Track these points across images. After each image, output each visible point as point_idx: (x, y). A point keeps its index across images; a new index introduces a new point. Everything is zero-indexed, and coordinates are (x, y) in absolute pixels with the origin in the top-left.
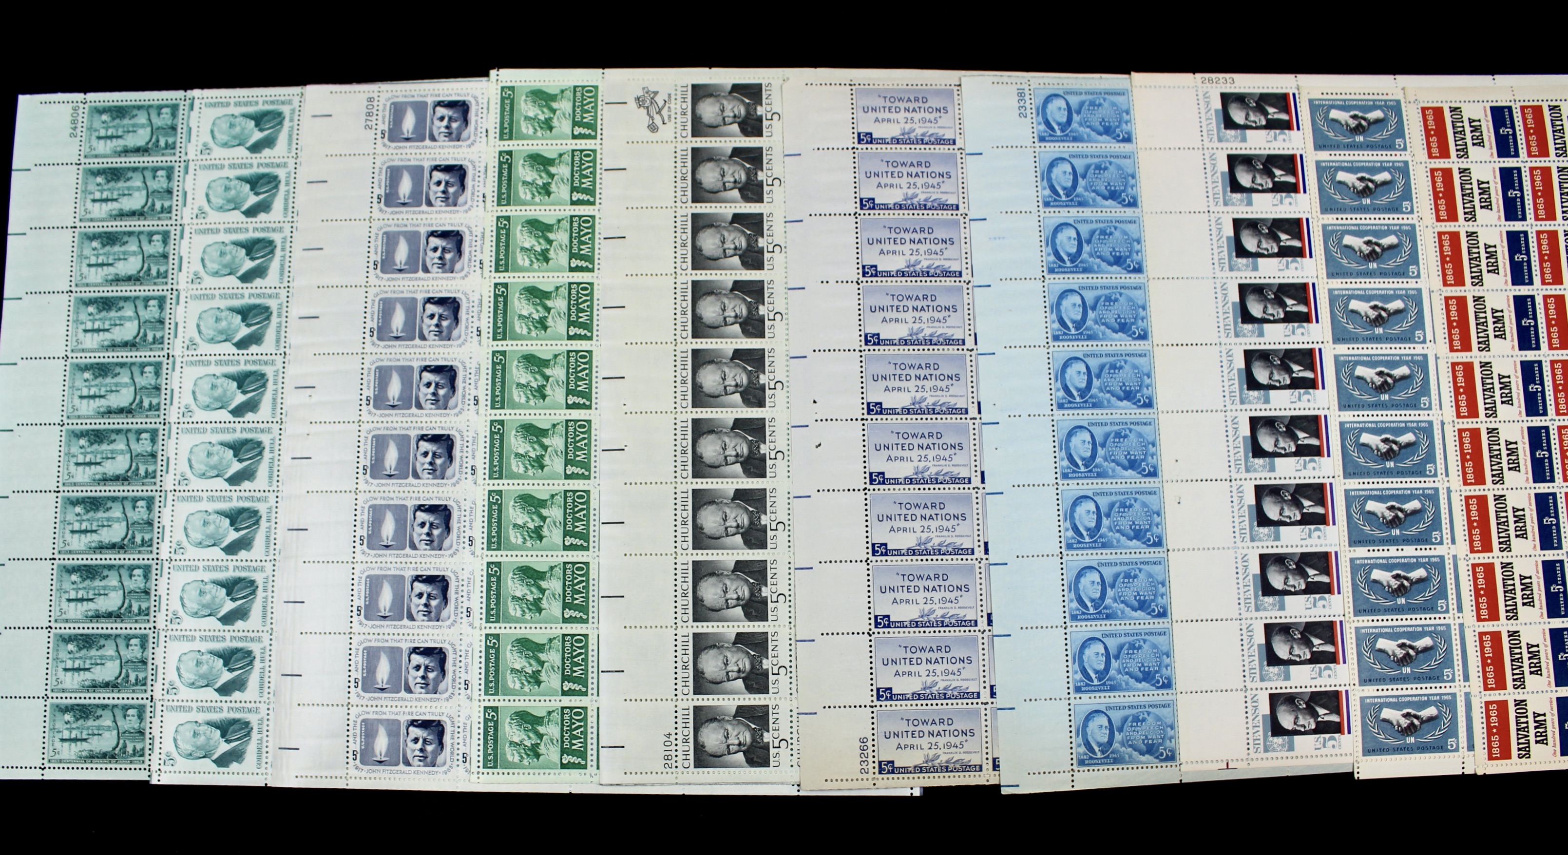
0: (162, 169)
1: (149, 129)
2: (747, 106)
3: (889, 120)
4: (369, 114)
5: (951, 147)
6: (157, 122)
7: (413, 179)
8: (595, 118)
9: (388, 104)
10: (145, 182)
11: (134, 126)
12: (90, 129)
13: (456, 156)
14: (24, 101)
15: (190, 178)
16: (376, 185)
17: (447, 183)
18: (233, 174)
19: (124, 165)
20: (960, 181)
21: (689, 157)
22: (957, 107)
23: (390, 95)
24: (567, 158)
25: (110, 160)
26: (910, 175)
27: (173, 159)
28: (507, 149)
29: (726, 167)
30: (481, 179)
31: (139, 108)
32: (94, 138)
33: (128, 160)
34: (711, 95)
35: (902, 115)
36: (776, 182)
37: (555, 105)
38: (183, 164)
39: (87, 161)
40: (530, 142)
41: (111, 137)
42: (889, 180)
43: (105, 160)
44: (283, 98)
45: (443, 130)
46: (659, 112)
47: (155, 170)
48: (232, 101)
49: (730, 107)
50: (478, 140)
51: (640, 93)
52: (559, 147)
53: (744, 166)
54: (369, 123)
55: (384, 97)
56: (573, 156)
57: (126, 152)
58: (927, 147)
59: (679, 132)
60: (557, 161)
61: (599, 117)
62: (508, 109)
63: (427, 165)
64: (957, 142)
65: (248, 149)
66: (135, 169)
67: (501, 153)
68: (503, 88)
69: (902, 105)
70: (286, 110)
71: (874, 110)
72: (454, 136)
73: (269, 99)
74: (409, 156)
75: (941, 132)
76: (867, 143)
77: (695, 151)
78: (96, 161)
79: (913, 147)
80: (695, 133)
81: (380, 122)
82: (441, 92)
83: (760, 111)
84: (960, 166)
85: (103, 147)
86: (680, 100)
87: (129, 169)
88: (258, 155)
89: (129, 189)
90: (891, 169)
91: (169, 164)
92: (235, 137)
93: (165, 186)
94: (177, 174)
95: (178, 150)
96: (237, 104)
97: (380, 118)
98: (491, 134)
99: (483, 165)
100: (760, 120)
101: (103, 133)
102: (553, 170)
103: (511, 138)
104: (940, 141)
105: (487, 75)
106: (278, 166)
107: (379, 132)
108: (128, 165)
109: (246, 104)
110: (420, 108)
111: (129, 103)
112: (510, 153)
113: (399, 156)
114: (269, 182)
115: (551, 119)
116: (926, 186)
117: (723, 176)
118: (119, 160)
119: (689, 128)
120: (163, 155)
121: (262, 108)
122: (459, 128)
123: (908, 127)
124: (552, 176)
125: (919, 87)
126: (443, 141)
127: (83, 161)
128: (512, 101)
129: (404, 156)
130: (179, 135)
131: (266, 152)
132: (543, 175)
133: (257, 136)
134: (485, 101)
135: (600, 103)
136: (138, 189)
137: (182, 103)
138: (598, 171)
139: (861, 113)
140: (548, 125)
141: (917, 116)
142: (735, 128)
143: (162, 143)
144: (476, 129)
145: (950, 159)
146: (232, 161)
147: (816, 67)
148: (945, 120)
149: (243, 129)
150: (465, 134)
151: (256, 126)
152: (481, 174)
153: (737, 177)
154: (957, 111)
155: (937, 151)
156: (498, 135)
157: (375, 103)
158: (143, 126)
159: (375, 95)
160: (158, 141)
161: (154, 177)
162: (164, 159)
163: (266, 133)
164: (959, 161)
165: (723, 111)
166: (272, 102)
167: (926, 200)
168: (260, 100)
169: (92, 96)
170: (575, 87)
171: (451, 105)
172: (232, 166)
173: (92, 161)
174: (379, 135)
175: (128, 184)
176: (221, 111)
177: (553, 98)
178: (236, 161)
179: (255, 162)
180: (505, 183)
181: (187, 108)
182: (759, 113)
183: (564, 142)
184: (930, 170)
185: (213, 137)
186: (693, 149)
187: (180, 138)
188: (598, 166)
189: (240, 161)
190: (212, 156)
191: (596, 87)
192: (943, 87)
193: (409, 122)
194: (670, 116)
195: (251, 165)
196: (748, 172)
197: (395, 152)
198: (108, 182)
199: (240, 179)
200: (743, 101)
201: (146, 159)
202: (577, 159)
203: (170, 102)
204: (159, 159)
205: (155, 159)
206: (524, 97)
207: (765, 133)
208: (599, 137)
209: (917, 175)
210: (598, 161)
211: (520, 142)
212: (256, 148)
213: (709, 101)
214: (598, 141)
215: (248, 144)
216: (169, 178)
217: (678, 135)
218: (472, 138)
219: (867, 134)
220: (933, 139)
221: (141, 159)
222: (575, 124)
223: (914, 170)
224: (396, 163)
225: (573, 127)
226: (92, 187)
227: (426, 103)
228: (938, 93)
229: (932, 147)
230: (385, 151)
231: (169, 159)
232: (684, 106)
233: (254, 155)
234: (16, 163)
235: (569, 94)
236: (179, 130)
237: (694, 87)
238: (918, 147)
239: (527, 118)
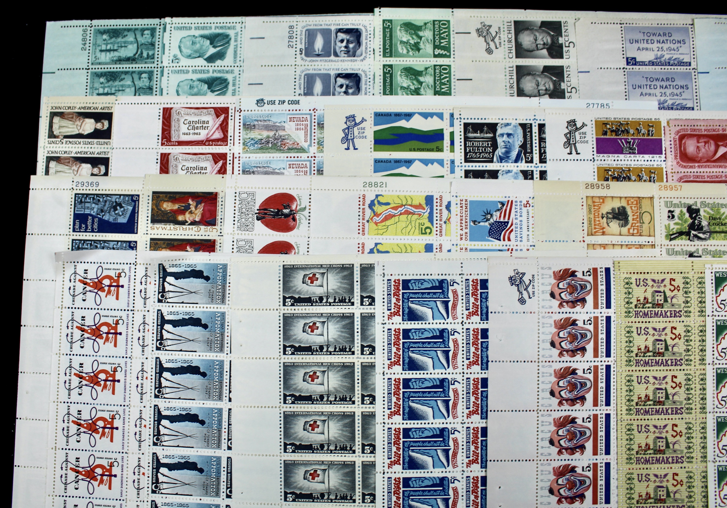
0: (145, 72)
1: (136, 45)
2: (552, 37)
3: (647, 49)
4: (291, 37)
5: (688, 68)
6: (141, 40)
7: (323, 83)
8: (449, 42)
9: (304, 30)
10: (133, 82)
11: (125, 42)
12: (95, 44)
13: (353, 67)
14: (50, 25)
15: (164, 79)
16: (297, 87)
17: (347, 86)
18: (195, 77)
19: (118, 70)
20: (695, 91)
21: (515, 72)
22: (691, 40)
23: (304, 24)
24: (431, 71)
25: (109, 66)
26: (661, 87)
27: (153, 66)
28: (388, 63)
29: (539, 79)
30: (371, 83)
31: (129, 30)
32: (98, 51)
33: (121, 66)
34: (527, 29)
35: (655, 46)
36: (574, 90)
37: (421, 34)
38: (159, 69)
39: (94, 67)
40: (405, 59)
41: (110, 51)
42: (648, 91)
43: (106, 66)
44: (228, 25)
45: (343, 49)
46: (493, 40)
47: (140, 73)
48: (193, 26)
49: (541, 38)
50: (368, 56)
51: (479, 26)
52: (425, 63)
53: (551, 79)
54: (290, 43)
55: (301, 25)
56: (435, 69)
57: (120, 60)
58: (672, 67)
59: (507, 54)
60: (424, 73)
61: (452, 43)
62: (388, 35)
63: (333, 73)
64: (692, 64)
65: (205, 60)
66: (126, 73)
67: (384, 66)
68: (384, 21)
69: (655, 38)
70: (232, 33)
71: (637, 41)
72: (351, 53)
73: (218, 25)
74: (319, 67)
75: (681, 57)
76: (633, 65)
77: (519, 68)
78: (100, 67)
79: (663, 67)
80: (518, 56)
81: (298, 43)
82: (341, 22)
83: (561, 40)
84: (694, 81)
85: (104, 57)
86: (506, 32)
87: (122, 72)
88: (213, 65)
89: (122, 86)
90: (649, 83)
91: (150, 69)
92: (196, 51)
93: (147, 84)
94: (155, 76)
95: (156, 59)
96: (197, 28)
97: (298, 40)
98: (377, 53)
99: (372, 74)
100: (561, 46)
101: (104, 47)
102: (421, 79)
103: (391, 56)
104: (681, 63)
105: (372, 11)
106: (227, 72)
107: (298, 50)
108: (121, 70)
109: (203, 28)
110: (326, 33)
111: (121, 27)
112: (391, 66)
113: (313, 67)
114: (221, 83)
115: (418, 43)
116: (672, 94)
117: (538, 85)
118: (115, 66)
119: (514, 51)
120: (146, 63)
121: (214, 31)
122: (353, 48)
123: (659, 53)
124: (421, 83)
125: (666, 26)
126: (343, 57)
127: (91, 67)
128: (391, 30)
129: (316, 67)
130: (157, 50)
131: (219, 62)
132: (415, 82)
133: (212, 51)
134: (372, 29)
135: (452, 33)
136: (129, 86)
137: (158, 27)
138: (453, 80)
139: (628, 45)
140: (416, 47)
141: (665, 46)
142: (545, 52)
143: (145, 55)
144: (366, 48)
145: (688, 76)
146: (194, 68)
147: (596, 11)
148: (684, 49)
149: (202, 46)
150: (358, 52)
151: (211, 44)
152: (371, 80)
153: (547, 87)
154: (692, 43)
155: (679, 70)
156: (382, 53)
157: (295, 30)
158: (131, 43)
159: (294, 24)
160: (142, 53)
161: (140, 78)
162: (146, 66)
163: (218, 49)
164: (694, 77)
165: (536, 40)
166: (222, 28)
167: (673, 104)
168: (213, 26)
169: (96, 22)
170: (434, 21)
171: (348, 31)
172: (194, 72)
173: (97, 67)
174: (298, 52)
175: (121, 83)
176: (185, 33)
177: (419, 28)
178: (197, 68)
179: (211, 69)
180: (388, 87)
181: (161, 30)
182: (560, 42)
183: (428, 59)
184: (674, 84)
185: (181, 51)
186: (517, 67)
187: (157, 51)
188: (452, 77)
189: (200, 68)
190: (181, 64)
191: (448, 21)
192: (682, 26)
193: (319, 44)
194: (500, 43)
195: (208, 71)
196: (554, 83)
197: (310, 64)
198: (108, 81)
199: (200, 80)
200: (549, 34)
201: (134, 66)
202: (437, 71)
203: (149, 26)
204: (143, 66)
205: (140, 66)
206: (399, 28)
207: (565, 57)
208: (452, 56)
209: (666, 87)
210: (452, 74)
211: (398, 59)
212: (211, 59)
213: (527, 32)
214: (452, 59)
215: (206, 57)
216: (150, 79)
217: (507, 57)
218: (364, 55)
219: (633, 58)
220: (676, 62)
221: (131, 66)
222: (435, 47)
223: (664, 84)
224: (311, 72)
225: (434, 49)
226: (97, 85)
227: (330, 30)
228: (679, 30)
229: (676, 67)
230: (303, 63)
231: (150, 66)
232: (510, 36)
233: (210, 65)
234: (46, 68)
235: (430, 26)
236: (157, 46)
237: (516, 23)
238: (666, 67)
239: (402, 42)
